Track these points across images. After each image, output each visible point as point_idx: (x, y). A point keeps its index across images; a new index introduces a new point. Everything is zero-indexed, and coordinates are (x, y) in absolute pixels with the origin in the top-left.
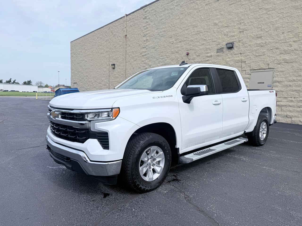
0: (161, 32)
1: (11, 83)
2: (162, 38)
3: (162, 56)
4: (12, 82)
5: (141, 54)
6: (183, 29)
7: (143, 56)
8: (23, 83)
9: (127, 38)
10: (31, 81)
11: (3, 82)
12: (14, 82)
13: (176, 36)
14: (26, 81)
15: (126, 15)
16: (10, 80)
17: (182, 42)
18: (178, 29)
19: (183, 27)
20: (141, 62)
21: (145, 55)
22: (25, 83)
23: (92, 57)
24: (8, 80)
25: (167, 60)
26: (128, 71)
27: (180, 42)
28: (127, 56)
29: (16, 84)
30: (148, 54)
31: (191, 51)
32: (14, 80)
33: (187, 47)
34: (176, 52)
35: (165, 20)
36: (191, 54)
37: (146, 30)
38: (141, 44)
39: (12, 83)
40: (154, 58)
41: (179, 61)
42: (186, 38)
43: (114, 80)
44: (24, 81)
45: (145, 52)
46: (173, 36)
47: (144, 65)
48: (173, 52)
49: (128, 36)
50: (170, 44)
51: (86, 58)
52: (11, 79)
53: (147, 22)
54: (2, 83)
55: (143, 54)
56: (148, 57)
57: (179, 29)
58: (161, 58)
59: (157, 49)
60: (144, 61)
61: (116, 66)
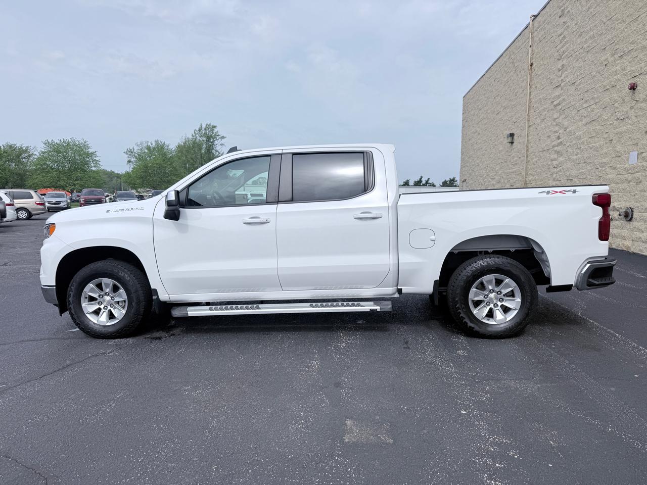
0: (586, 42)
1: (421, 184)
2: (589, 55)
3: (586, 101)
4: (424, 182)
5: (552, 102)
6: (628, 20)
7: (555, 106)
8: (442, 185)
9: (533, 70)
10: (456, 179)
11: (410, 184)
12: (427, 182)
13: (614, 43)
14: (447, 180)
15: (534, 16)
16: (421, 179)
17: (625, 57)
18: (618, 24)
19: (628, 16)
20: (551, 124)
21: (559, 104)
22: (445, 184)
23: (486, 124)
24: (416, 180)
25: (596, 111)
26: (532, 147)
27: (621, 57)
28: (532, 111)
29: (430, 186)
30: (564, 99)
31: (641, 76)
32: (426, 180)
33: (633, 69)
34: (613, 87)
35: (596, 7)
36: (642, 85)
37: (561, 45)
38: (554, 79)
39: (423, 185)
40: (574, 109)
41: (617, 108)
42: (632, 43)
43: (511, 171)
44: (443, 180)
45: (559, 97)
46: (608, 44)
47: (557, 128)
48: (606, 88)
49: (534, 66)
50: (602, 68)
51: (479, 127)
52: (422, 177)
53: (564, 22)
54: (408, 185)
55: (555, 102)
56: (563, 109)
57: (620, 23)
58: (585, 106)
59: (579, 84)
60: (556, 119)
61: (515, 137)
